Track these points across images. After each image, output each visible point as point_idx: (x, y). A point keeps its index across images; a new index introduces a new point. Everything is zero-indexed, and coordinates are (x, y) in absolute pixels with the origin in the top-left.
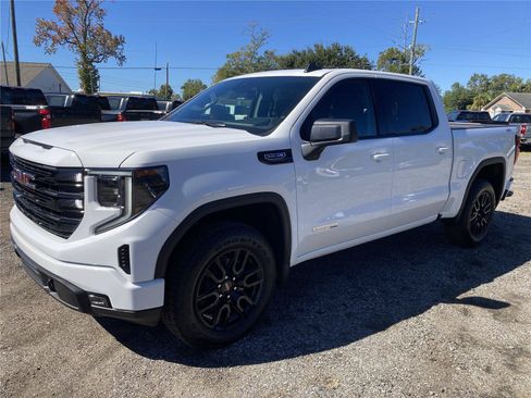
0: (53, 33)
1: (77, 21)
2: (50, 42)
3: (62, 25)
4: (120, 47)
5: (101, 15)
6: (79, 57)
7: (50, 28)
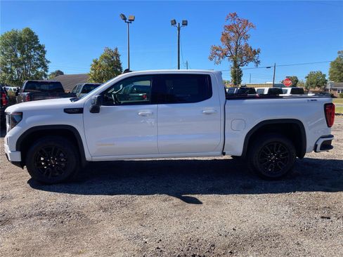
0: (220, 52)
1: (233, 44)
2: (218, 58)
3: (224, 47)
4: (257, 56)
5: (247, 38)
6: (232, 64)
7: (218, 50)
